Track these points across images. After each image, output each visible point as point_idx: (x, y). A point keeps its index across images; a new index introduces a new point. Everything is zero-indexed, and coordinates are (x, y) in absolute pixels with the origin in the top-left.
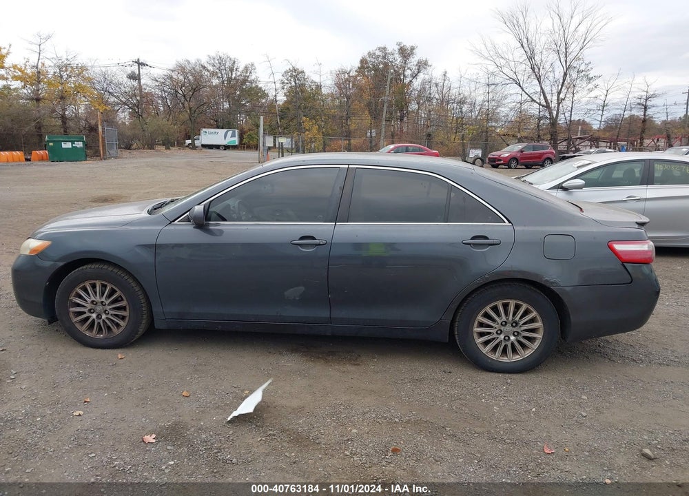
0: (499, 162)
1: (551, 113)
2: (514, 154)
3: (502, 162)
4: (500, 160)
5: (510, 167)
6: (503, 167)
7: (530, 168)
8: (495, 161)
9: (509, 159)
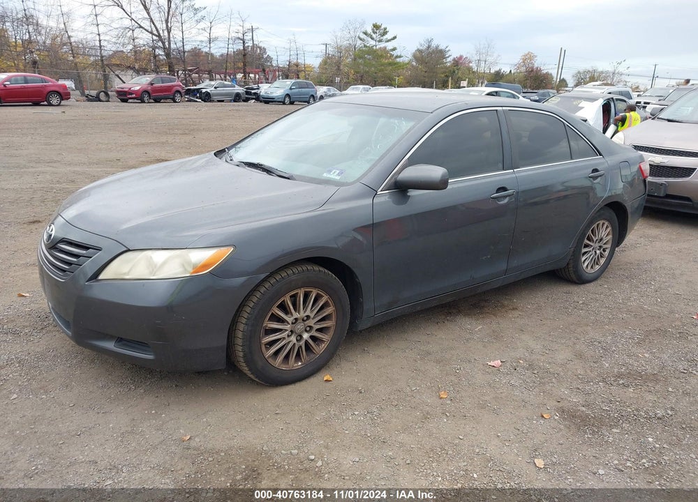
0: (130, 96)
1: (163, 43)
2: (145, 87)
3: (134, 96)
4: (132, 94)
5: (143, 102)
6: (136, 101)
7: (159, 102)
8: (126, 95)
9: (140, 92)
